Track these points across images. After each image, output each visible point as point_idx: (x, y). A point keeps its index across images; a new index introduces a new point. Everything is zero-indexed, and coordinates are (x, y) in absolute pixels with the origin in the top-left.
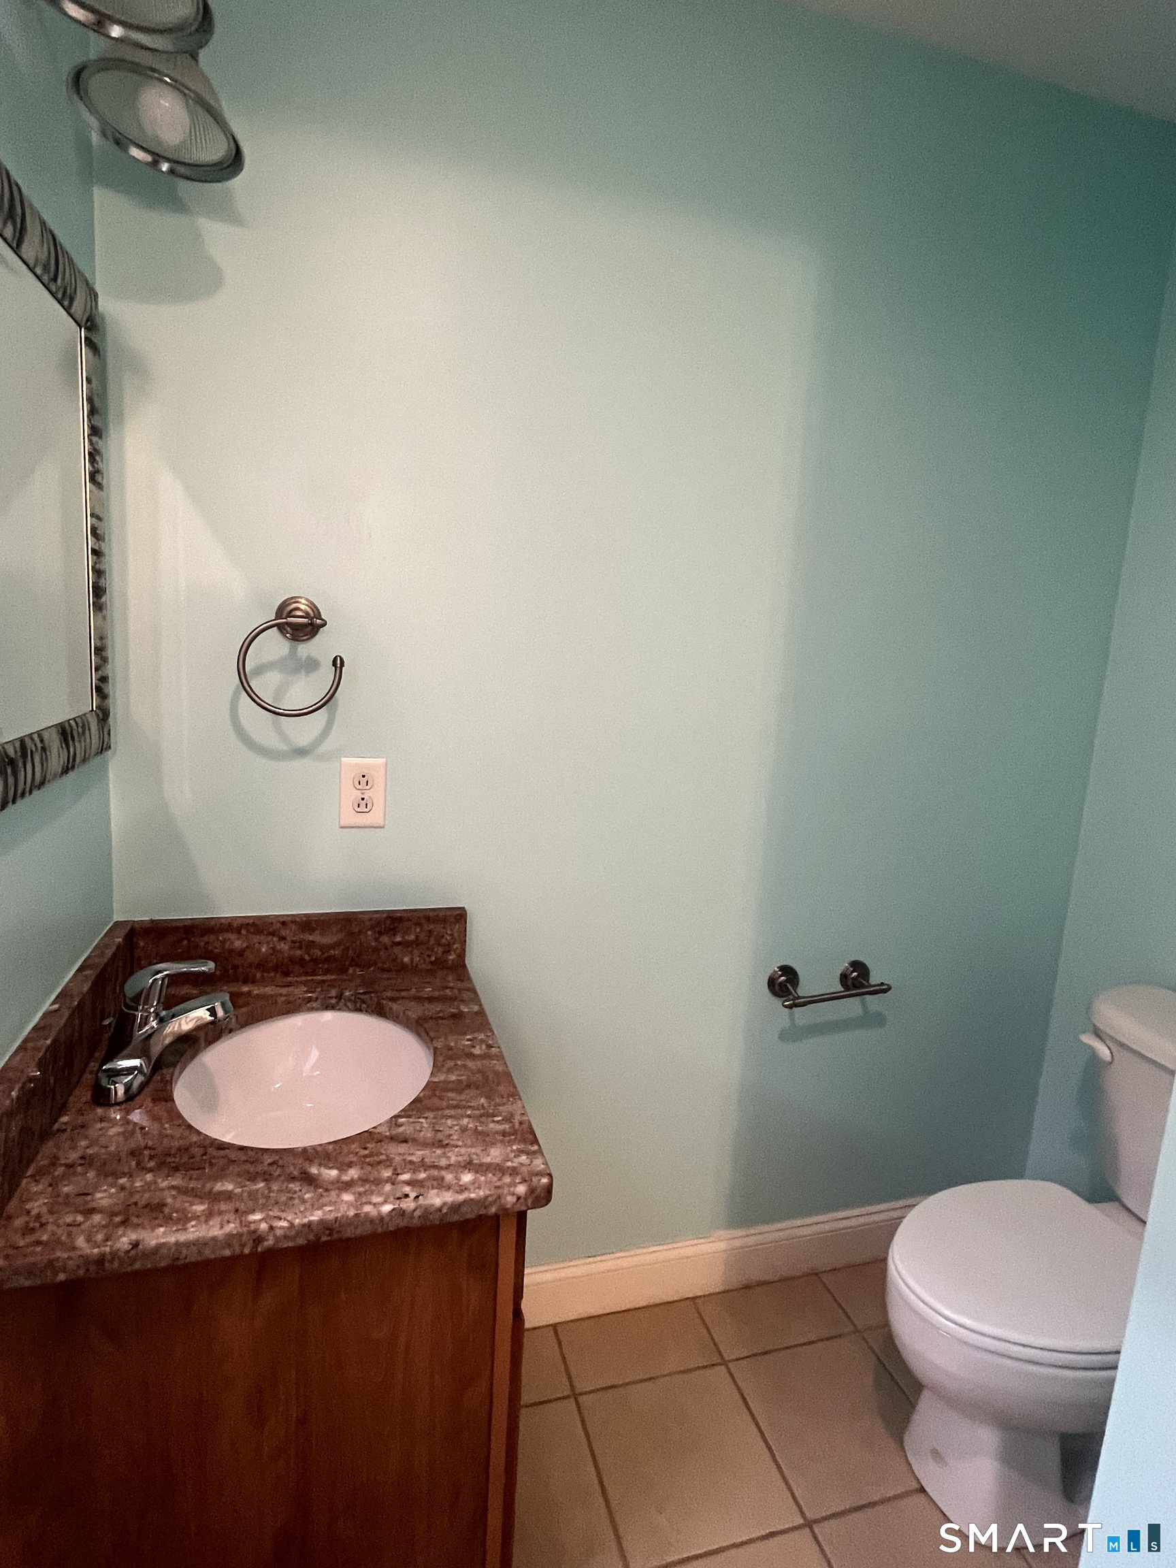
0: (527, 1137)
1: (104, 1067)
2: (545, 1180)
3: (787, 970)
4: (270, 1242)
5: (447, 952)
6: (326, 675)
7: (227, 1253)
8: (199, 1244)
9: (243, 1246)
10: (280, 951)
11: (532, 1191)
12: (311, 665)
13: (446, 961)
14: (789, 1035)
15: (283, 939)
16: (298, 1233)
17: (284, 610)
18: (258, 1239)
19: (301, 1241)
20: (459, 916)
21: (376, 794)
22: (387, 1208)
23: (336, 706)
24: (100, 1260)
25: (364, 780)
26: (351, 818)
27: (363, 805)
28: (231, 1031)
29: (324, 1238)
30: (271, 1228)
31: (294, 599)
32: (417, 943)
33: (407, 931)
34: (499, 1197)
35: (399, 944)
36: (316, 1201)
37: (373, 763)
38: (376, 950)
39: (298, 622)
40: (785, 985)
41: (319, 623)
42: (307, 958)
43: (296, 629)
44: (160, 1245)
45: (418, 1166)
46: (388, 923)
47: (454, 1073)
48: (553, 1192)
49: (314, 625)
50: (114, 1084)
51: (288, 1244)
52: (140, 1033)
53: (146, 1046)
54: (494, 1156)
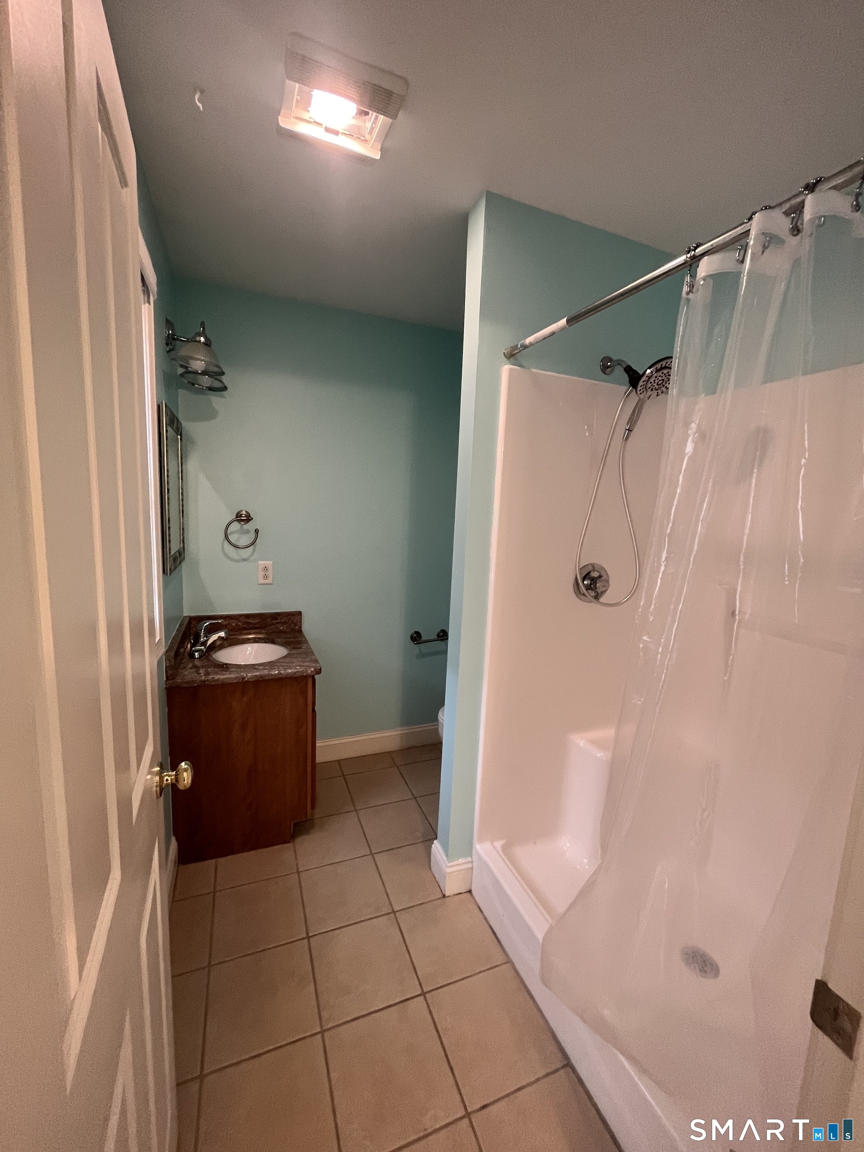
0: (316, 661)
1: (193, 648)
2: (319, 668)
3: (417, 633)
4: (246, 679)
5: (295, 625)
6: (252, 535)
7: (235, 681)
8: (227, 678)
9: (239, 680)
11: (316, 669)
12: (248, 532)
13: (295, 629)
14: (421, 656)
15: (240, 621)
16: (254, 677)
17: (239, 515)
18: (244, 678)
19: (254, 679)
20: (300, 613)
21: (270, 573)
22: (277, 672)
23: (256, 546)
24: (204, 681)
25: (266, 569)
26: (261, 581)
27: (266, 577)
28: (225, 647)
29: (260, 679)
30: (247, 676)
31: (241, 511)
32: (285, 623)
33: (282, 619)
34: (306, 671)
35: (279, 623)
36: (258, 672)
37: (269, 563)
38: (271, 625)
39: (243, 518)
40: (416, 638)
41: (250, 518)
42: (248, 628)
43: (243, 520)
44: (218, 679)
45: (285, 666)
46: (275, 616)
47: (294, 651)
48: (322, 671)
49: (248, 519)
50: (196, 654)
51: (251, 680)
52: (202, 640)
53: (204, 643)
54: (306, 664)
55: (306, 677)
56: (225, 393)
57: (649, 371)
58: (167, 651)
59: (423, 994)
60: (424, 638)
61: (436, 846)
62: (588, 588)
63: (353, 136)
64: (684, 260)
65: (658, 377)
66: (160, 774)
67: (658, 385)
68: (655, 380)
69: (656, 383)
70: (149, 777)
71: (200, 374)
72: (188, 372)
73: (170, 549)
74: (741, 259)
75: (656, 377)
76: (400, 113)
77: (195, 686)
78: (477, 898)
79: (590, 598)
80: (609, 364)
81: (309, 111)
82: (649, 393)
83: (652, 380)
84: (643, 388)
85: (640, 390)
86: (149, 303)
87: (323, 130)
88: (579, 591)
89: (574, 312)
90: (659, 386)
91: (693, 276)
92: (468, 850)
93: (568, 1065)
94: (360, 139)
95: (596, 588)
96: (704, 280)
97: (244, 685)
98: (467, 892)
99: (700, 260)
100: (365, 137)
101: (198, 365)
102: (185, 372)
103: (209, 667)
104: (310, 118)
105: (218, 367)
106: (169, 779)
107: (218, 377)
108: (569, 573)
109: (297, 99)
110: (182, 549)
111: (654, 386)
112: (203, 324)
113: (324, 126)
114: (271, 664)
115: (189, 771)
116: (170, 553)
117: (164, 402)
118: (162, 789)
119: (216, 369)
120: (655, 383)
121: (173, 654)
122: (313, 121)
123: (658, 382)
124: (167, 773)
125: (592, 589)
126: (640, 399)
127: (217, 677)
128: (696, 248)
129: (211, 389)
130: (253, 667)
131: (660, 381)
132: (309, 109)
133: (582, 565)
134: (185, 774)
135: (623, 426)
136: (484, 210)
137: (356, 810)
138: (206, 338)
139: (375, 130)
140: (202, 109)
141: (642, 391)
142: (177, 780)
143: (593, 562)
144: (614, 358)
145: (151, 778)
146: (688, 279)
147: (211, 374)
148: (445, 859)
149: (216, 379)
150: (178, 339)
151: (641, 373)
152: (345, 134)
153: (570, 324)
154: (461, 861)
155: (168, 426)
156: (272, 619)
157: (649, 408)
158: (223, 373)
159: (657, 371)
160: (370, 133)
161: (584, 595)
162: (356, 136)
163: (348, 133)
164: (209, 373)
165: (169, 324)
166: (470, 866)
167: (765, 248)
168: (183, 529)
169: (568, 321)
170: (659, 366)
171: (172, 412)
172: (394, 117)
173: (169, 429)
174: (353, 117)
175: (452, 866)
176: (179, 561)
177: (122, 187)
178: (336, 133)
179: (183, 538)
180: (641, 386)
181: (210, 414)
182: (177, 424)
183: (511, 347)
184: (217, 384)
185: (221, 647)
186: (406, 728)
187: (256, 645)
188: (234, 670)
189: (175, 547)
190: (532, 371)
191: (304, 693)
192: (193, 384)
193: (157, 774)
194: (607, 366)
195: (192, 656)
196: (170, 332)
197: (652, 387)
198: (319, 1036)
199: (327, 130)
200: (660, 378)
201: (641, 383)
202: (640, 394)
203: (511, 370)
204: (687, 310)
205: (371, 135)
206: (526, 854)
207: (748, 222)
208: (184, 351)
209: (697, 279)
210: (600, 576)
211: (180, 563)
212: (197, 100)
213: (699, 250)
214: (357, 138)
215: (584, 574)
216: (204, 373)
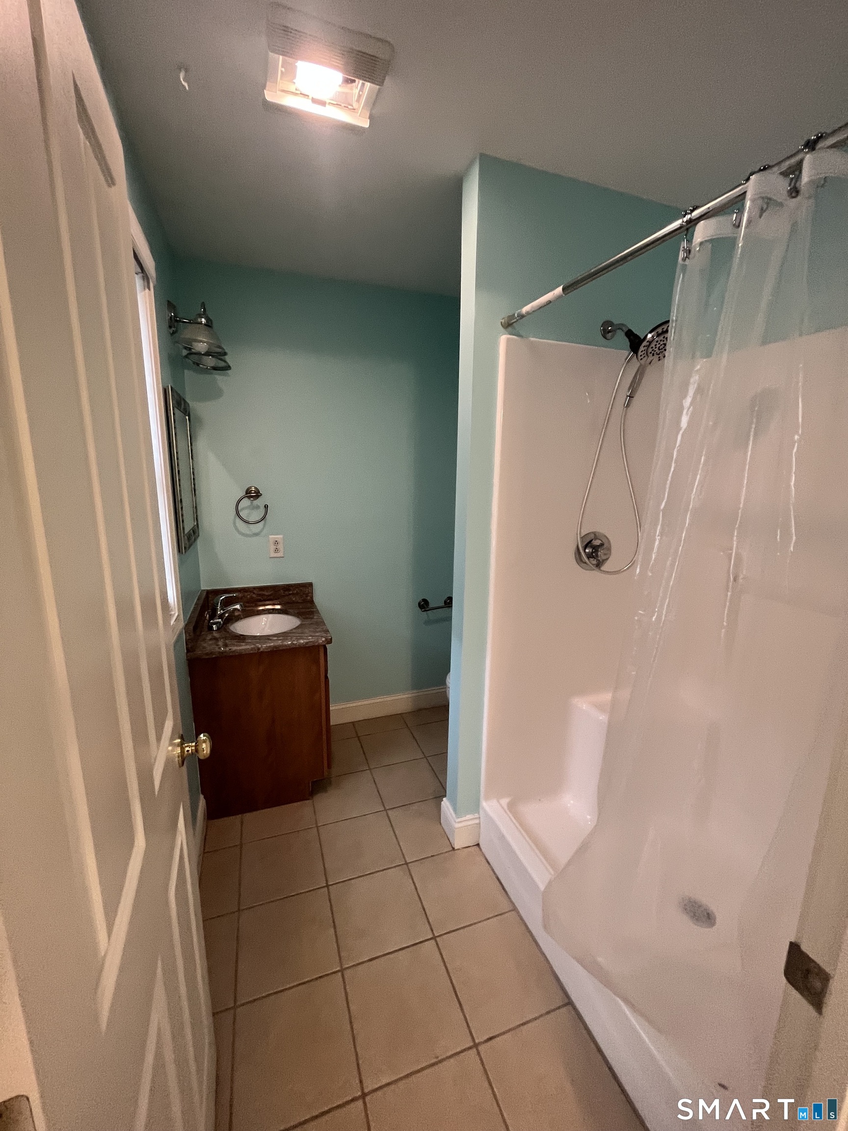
0: (327, 631)
1: (211, 621)
2: (330, 638)
3: (425, 601)
4: (261, 650)
5: (307, 596)
6: (263, 510)
7: (252, 652)
8: (245, 650)
9: (255, 651)
10: (253, 597)
11: (326, 639)
12: (258, 507)
13: (307, 599)
14: (428, 622)
15: (254, 593)
16: (268, 648)
17: (248, 491)
18: (259, 649)
19: (269, 650)
20: (311, 585)
21: (281, 547)
22: (290, 643)
23: (266, 520)
24: (223, 652)
25: (276, 542)
26: (273, 554)
27: (276, 550)
28: (241, 619)
29: (275, 649)
30: (262, 646)
31: (251, 487)
32: (297, 594)
33: (294, 590)
34: (318, 641)
35: (291, 594)
36: (272, 642)
37: (279, 537)
38: (284, 596)
39: (253, 494)
40: (424, 605)
41: (259, 494)
42: (262, 599)
43: (252, 497)
44: (236, 650)
45: (298, 636)
46: (287, 588)
47: (307, 622)
48: (333, 641)
49: (258, 494)
50: (214, 626)
51: (265, 650)
52: (219, 613)
53: (221, 617)
54: (317, 634)
55: (318, 646)
56: (229, 372)
57: (650, 336)
58: (186, 625)
59: (434, 938)
60: (431, 605)
61: (445, 803)
62: (589, 556)
63: (340, 105)
64: (681, 224)
65: (659, 342)
66: (181, 745)
67: (659, 349)
68: (656, 345)
69: (658, 348)
70: (170, 748)
71: (203, 355)
72: (191, 353)
73: (183, 528)
74: (737, 224)
75: (657, 342)
76: (387, 78)
77: (214, 658)
78: (483, 850)
79: (591, 566)
80: (610, 328)
81: (294, 83)
82: (651, 358)
83: (653, 345)
84: (644, 354)
85: (641, 356)
86: (149, 289)
87: (310, 101)
88: (581, 561)
89: (570, 279)
90: (661, 351)
91: (690, 241)
92: (476, 807)
93: (569, 1003)
94: (347, 107)
95: (597, 555)
96: (701, 244)
97: (259, 656)
98: (475, 845)
99: (696, 224)
100: (352, 106)
101: (201, 347)
102: (188, 354)
103: (226, 638)
104: (296, 90)
105: (220, 347)
106: (190, 749)
107: (222, 357)
108: (571, 542)
109: (282, 71)
110: (196, 527)
111: (655, 351)
112: (203, 305)
113: (310, 97)
114: (284, 635)
115: (208, 742)
116: (184, 532)
117: (170, 385)
118: (183, 759)
119: (219, 350)
120: (656, 348)
121: (191, 628)
122: (299, 92)
123: (659, 347)
124: (188, 744)
125: (593, 557)
126: (641, 365)
127: (234, 648)
128: (692, 211)
129: (215, 368)
130: (267, 638)
131: (661, 345)
132: (294, 81)
133: (583, 535)
134: (204, 746)
135: (624, 392)
136: (478, 172)
137: (370, 769)
138: (208, 319)
139: (362, 98)
140: (187, 88)
141: (643, 356)
142: (197, 751)
143: (594, 530)
144: (616, 322)
145: (173, 751)
146: (684, 244)
147: (214, 354)
148: (454, 815)
149: (221, 360)
150: (180, 321)
151: (642, 338)
152: (332, 104)
153: (566, 292)
154: (469, 817)
155: (176, 409)
156: (285, 591)
157: (650, 374)
158: (225, 354)
159: (658, 335)
160: (358, 101)
161: (585, 563)
162: (343, 105)
163: (335, 103)
164: (212, 354)
165: (171, 306)
166: (477, 821)
167: (762, 211)
168: (196, 507)
169: (564, 289)
170: (660, 330)
171: (179, 395)
172: (381, 83)
173: (177, 411)
174: (340, 86)
175: (461, 822)
176: (193, 539)
177: (109, 186)
178: (323, 103)
179: (197, 516)
180: (642, 352)
181: (215, 394)
182: (185, 406)
183: (509, 316)
184: (222, 364)
185: (238, 618)
186: (414, 692)
187: (271, 616)
188: (250, 641)
189: (188, 526)
190: (530, 340)
191: (317, 662)
192: (198, 365)
193: (178, 746)
194: (608, 330)
195: (211, 628)
196: (172, 314)
197: (653, 352)
198: (340, 974)
199: (315, 101)
200: (662, 343)
201: (642, 348)
202: (641, 359)
203: (508, 340)
204: (683, 278)
205: (359, 102)
206: (531, 811)
207: (745, 183)
208: (187, 333)
209: (693, 244)
210: (602, 545)
211: (195, 540)
212: (182, 80)
213: (696, 213)
214: (345, 107)
215: (586, 543)
216: (208, 354)
